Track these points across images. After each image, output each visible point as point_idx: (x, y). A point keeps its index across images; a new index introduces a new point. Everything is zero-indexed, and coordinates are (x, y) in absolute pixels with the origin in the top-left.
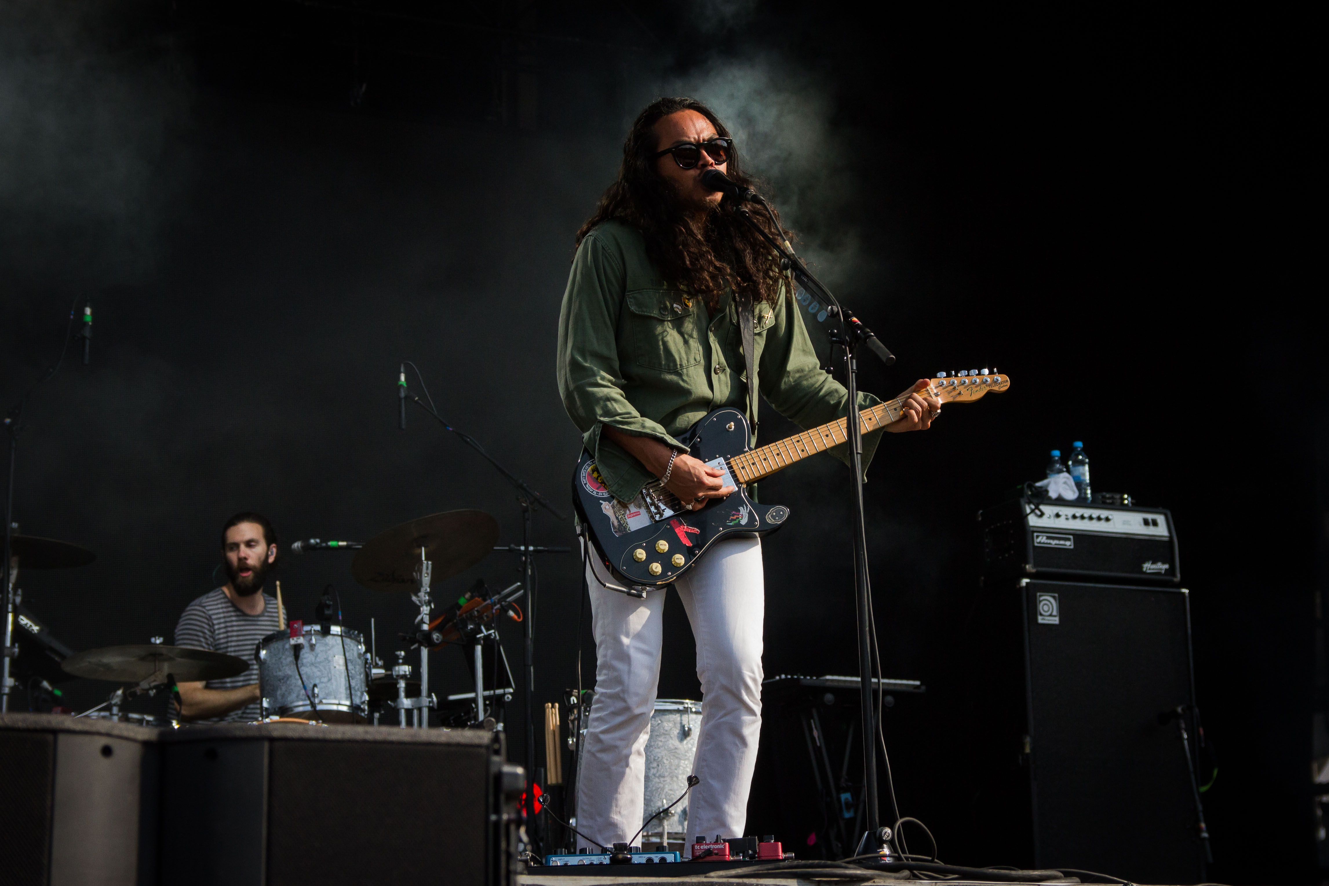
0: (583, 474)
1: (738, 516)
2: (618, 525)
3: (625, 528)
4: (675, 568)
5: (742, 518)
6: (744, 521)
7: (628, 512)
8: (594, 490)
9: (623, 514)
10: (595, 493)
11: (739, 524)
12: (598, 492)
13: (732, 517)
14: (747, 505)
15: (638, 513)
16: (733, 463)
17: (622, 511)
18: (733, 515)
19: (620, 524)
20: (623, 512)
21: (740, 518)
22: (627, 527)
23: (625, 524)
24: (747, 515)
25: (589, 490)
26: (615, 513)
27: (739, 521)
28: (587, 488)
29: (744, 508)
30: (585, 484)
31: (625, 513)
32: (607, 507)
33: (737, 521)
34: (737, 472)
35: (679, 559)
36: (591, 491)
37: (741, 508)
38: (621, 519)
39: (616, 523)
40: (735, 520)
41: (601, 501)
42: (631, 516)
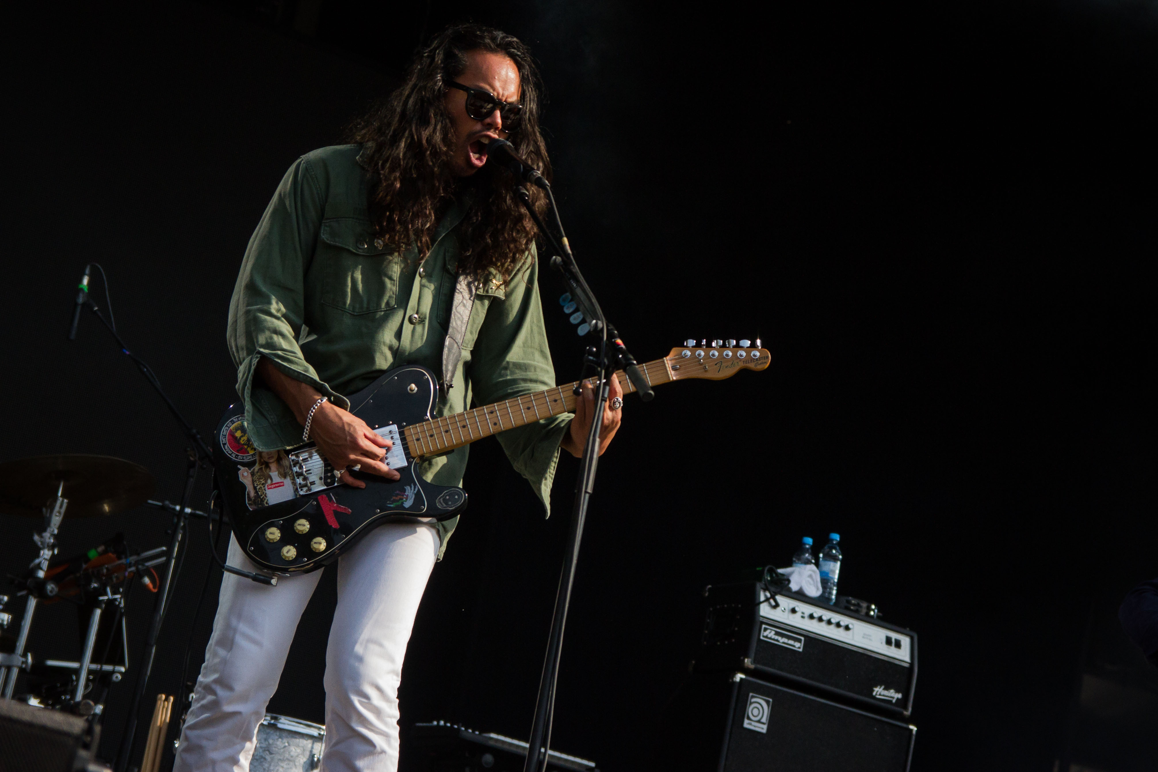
0: (223, 431)
1: (402, 497)
2: (255, 497)
3: (262, 500)
4: (313, 554)
5: (407, 499)
6: (408, 504)
7: (269, 481)
8: (233, 453)
9: (263, 484)
10: (234, 456)
11: (402, 507)
12: (238, 455)
13: (394, 498)
14: (415, 485)
15: (282, 484)
16: (407, 433)
17: (262, 480)
18: (397, 495)
19: (257, 496)
20: (263, 482)
21: (404, 499)
22: (265, 499)
23: (264, 495)
24: (414, 496)
25: (227, 452)
26: (253, 481)
27: (403, 503)
28: (225, 449)
29: (411, 487)
30: (224, 444)
31: (266, 482)
32: (245, 474)
33: (399, 503)
34: (410, 444)
35: (320, 544)
36: (229, 454)
37: (408, 488)
38: (259, 489)
39: (252, 494)
40: (398, 501)
41: (239, 466)
42: (273, 486)
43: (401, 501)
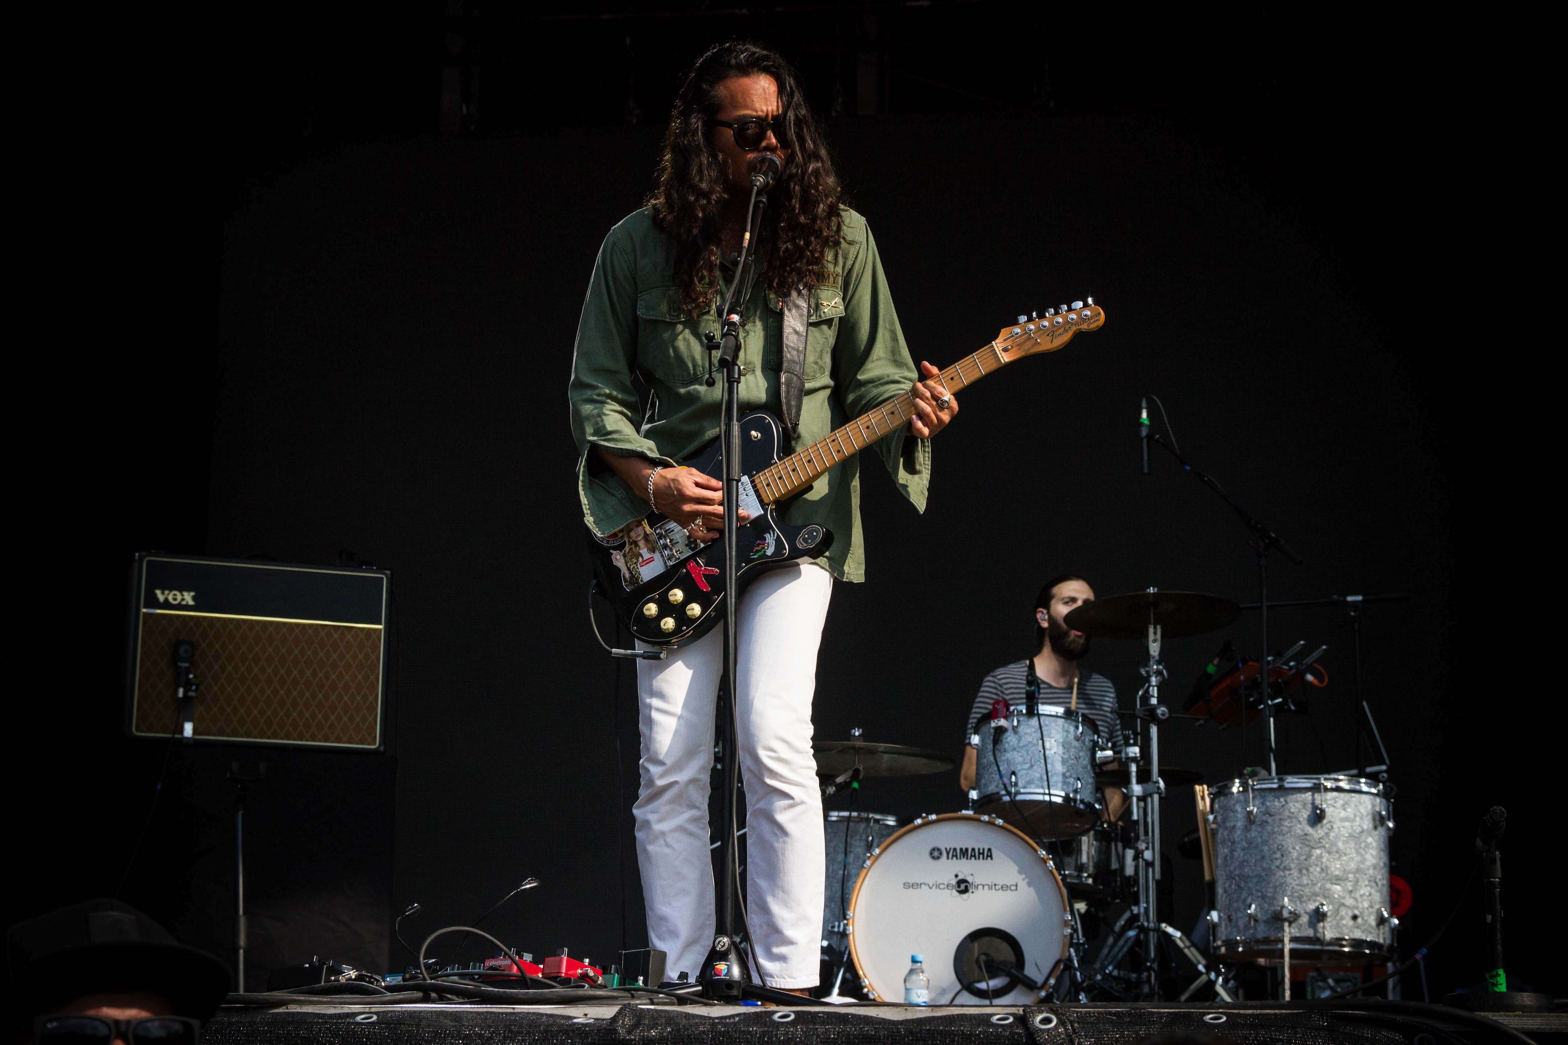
2: (630, 577)
3: (637, 579)
4: (690, 621)
6: (770, 551)
7: (640, 559)
8: (603, 540)
9: (635, 563)
10: (605, 542)
11: (765, 556)
12: (609, 541)
14: (774, 531)
15: (652, 559)
16: (757, 481)
17: (633, 560)
19: (632, 576)
20: (635, 561)
22: (639, 578)
23: (637, 574)
24: (774, 542)
25: (599, 540)
26: (626, 563)
27: (765, 552)
29: (770, 534)
31: (638, 561)
32: (618, 557)
33: (762, 552)
34: (761, 491)
35: (695, 610)
36: (601, 542)
37: (767, 536)
38: (632, 569)
39: (627, 575)
40: (760, 551)
41: (611, 551)
42: (644, 563)
43: (763, 551)
